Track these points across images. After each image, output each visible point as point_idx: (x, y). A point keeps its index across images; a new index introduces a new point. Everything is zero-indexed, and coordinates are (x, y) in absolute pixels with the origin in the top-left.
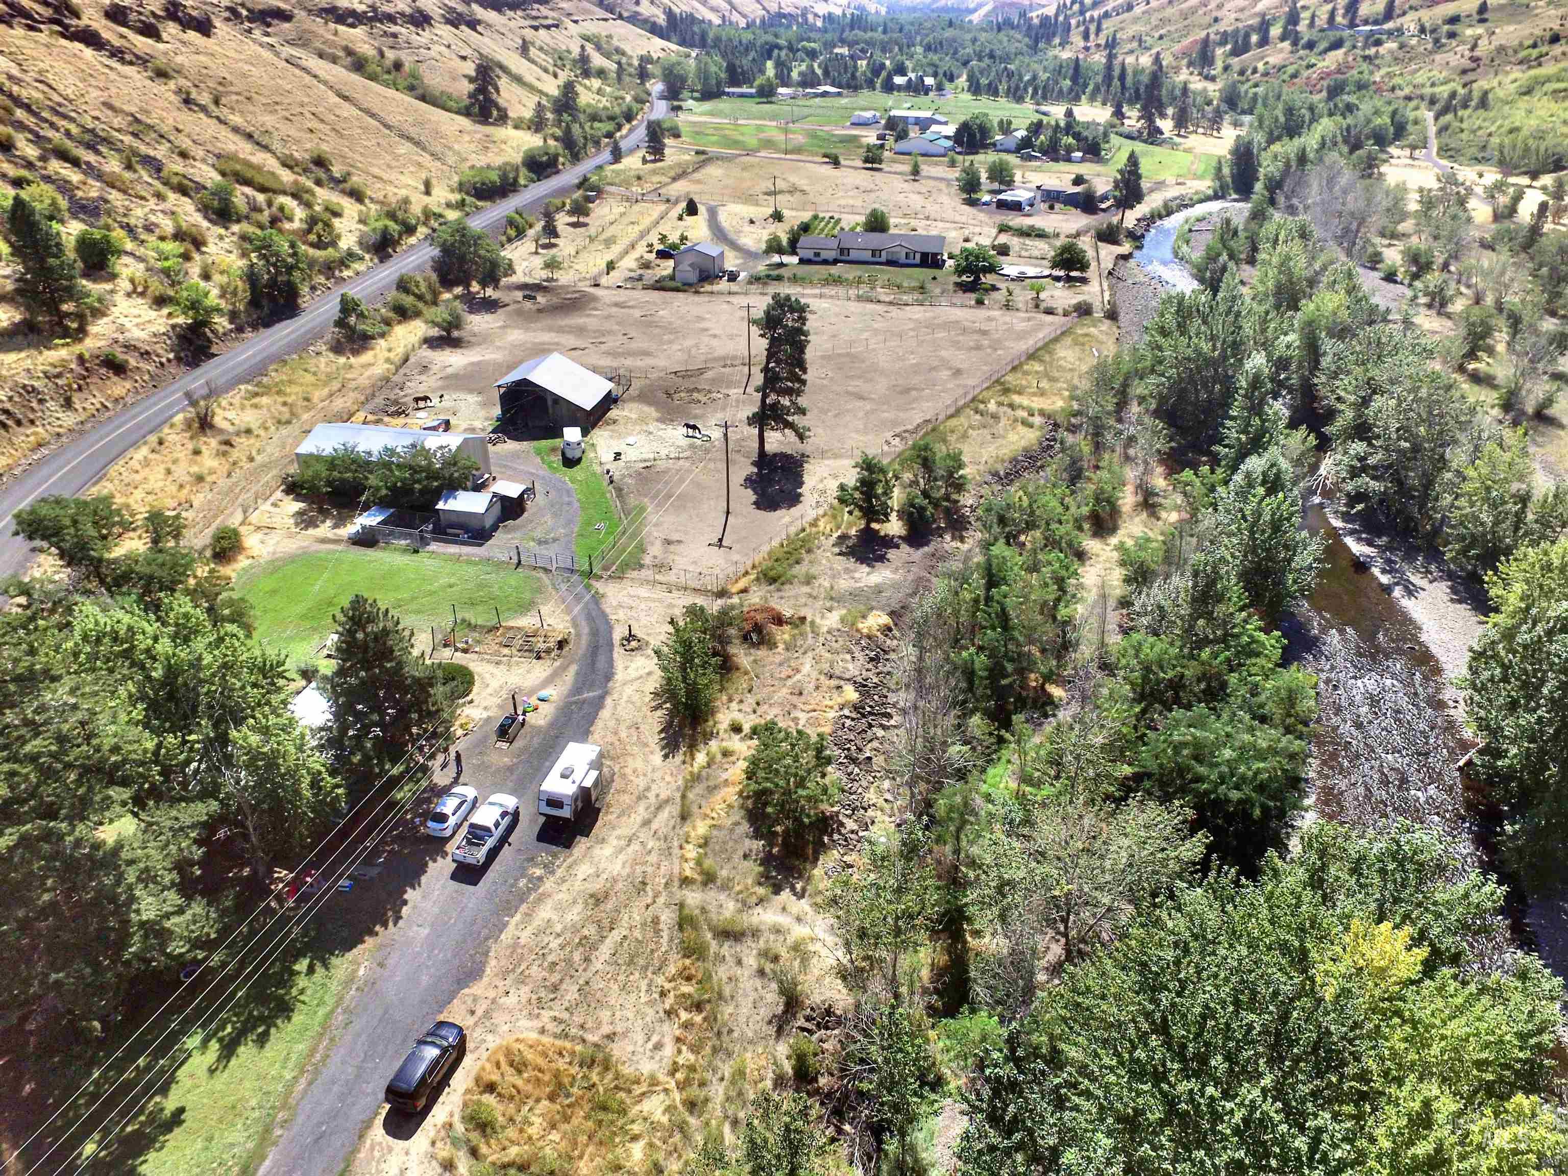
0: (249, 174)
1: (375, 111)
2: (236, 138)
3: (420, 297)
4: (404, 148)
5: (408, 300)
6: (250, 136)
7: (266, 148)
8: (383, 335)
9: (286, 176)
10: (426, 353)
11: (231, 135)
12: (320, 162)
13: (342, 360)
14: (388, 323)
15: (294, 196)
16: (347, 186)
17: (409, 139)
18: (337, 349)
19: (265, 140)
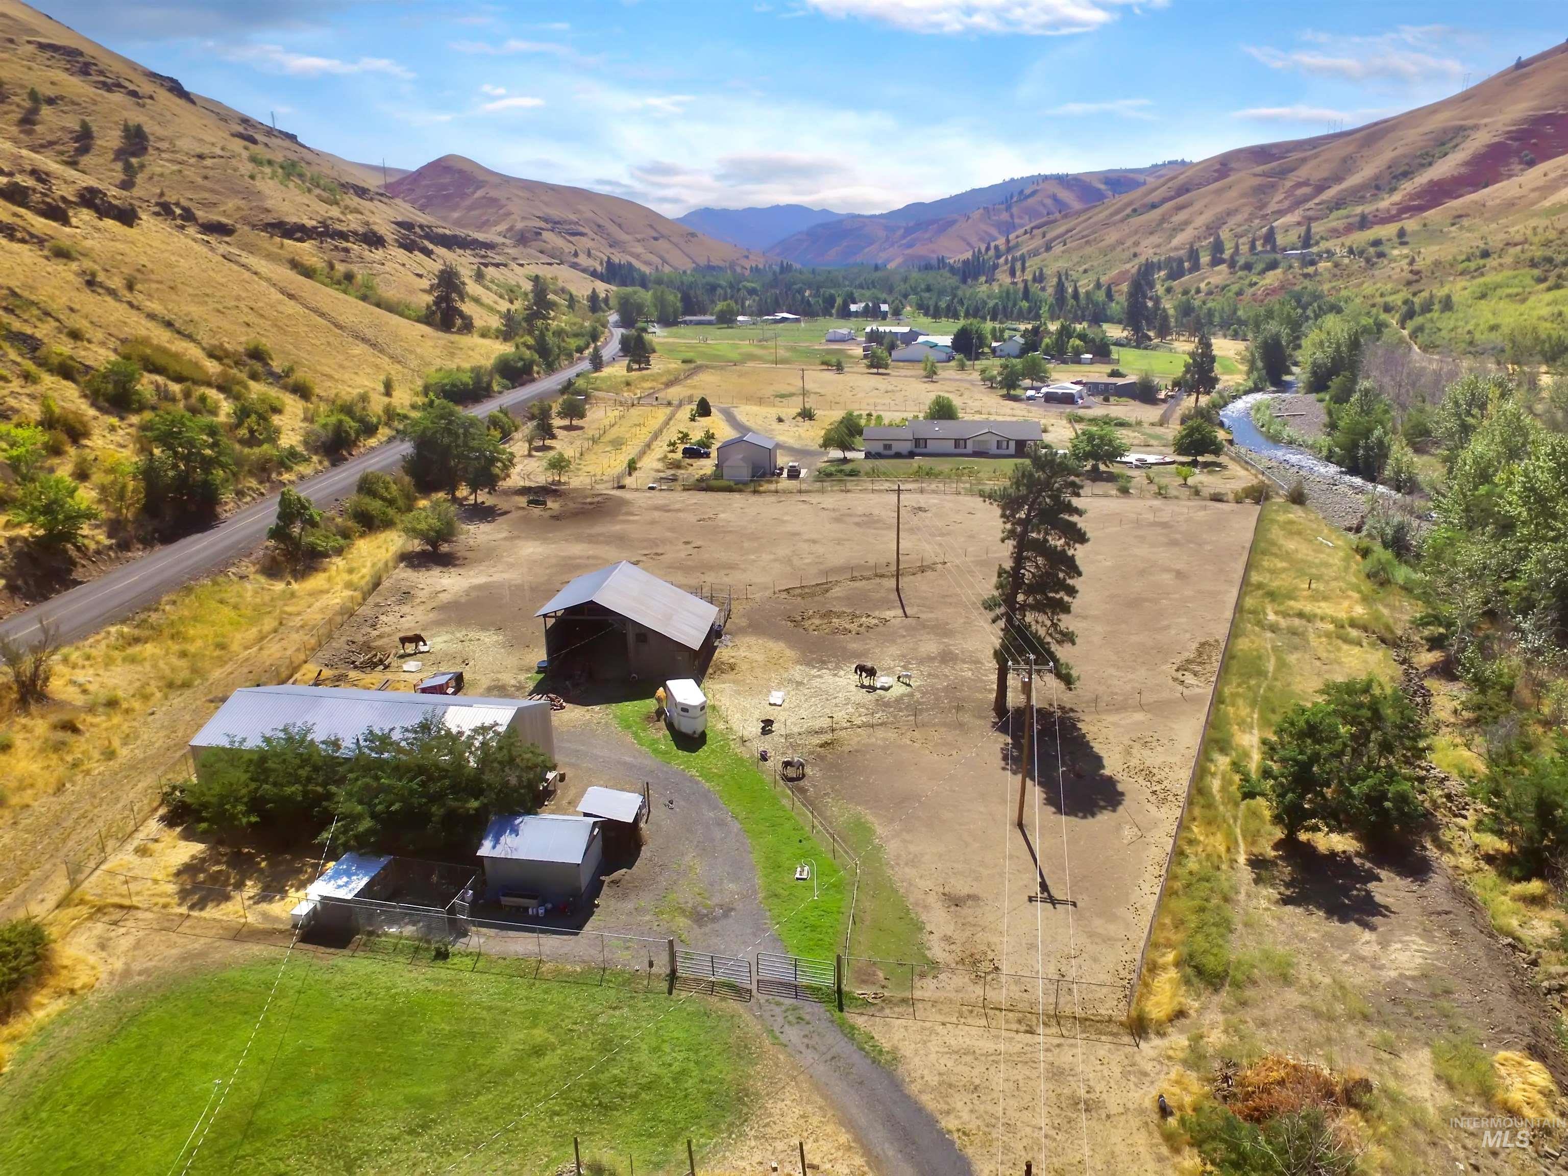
0: (161, 360)
1: (325, 310)
2: (151, 324)
3: (391, 502)
4: (359, 349)
5: (374, 506)
6: (169, 324)
7: (190, 337)
8: (339, 551)
9: (212, 367)
10: (406, 575)
11: (144, 321)
12: (257, 354)
13: (279, 586)
14: (346, 535)
15: (221, 388)
16: (291, 381)
17: (364, 340)
18: (272, 570)
19: (190, 329)
